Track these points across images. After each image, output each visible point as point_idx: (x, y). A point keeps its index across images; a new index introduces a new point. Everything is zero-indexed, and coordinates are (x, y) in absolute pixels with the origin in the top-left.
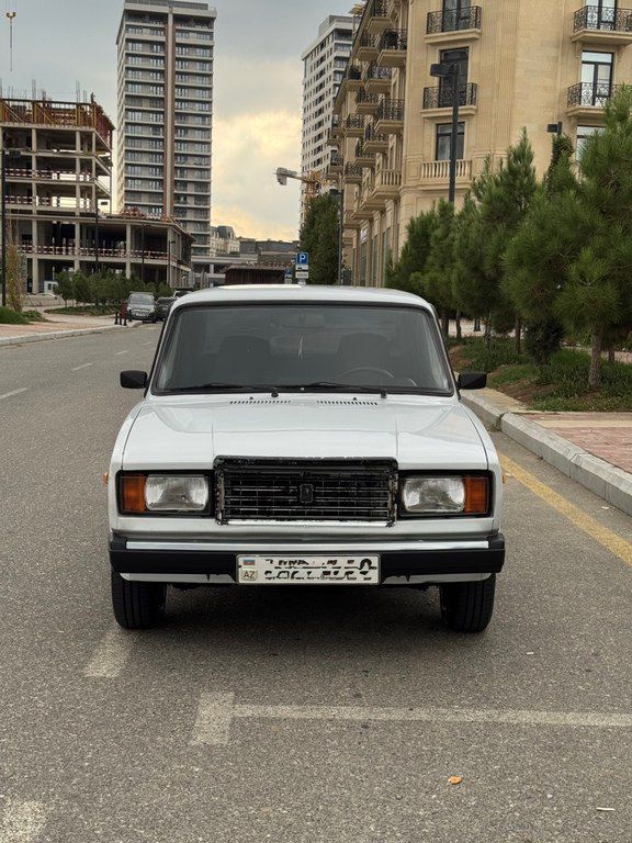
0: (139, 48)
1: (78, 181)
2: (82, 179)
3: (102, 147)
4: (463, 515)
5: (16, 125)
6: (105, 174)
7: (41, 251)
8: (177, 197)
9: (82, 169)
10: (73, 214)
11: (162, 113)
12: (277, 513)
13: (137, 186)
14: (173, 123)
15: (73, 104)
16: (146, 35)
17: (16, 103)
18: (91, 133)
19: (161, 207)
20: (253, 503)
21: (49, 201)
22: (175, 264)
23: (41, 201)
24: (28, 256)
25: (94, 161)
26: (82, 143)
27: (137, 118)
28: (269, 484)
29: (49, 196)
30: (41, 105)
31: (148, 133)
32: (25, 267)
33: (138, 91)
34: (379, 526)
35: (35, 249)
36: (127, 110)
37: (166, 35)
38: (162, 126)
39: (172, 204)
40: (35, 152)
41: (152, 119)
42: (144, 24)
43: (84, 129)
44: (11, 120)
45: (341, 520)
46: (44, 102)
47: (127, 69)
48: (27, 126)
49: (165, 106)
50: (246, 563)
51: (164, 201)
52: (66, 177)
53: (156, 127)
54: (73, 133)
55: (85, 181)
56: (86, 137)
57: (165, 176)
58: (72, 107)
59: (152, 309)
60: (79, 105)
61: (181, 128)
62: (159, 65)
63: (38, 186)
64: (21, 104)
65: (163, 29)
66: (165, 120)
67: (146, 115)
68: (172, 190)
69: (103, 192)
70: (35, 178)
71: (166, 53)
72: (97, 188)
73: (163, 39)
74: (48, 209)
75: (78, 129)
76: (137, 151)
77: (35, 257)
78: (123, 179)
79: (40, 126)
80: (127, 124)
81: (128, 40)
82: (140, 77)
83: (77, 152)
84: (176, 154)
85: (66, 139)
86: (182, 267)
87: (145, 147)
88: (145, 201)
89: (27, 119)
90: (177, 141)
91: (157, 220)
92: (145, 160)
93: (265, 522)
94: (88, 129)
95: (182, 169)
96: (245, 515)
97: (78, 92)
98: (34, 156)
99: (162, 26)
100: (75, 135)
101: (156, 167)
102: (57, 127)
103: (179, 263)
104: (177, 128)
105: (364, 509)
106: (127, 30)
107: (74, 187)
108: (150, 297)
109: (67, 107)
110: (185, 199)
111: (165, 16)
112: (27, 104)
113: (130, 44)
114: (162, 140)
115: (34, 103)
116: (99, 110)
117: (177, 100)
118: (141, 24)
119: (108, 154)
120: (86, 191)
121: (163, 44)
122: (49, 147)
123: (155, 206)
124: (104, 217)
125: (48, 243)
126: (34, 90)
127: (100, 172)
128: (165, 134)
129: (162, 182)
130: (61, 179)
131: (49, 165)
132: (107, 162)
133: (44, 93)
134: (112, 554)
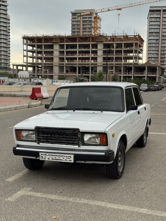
0: (153, 20)
1: (134, 55)
2: (135, 55)
3: (140, 46)
4: (100, 145)
5: (119, 42)
6: (141, 53)
7: (124, 74)
8: (162, 58)
9: (135, 52)
10: (132, 64)
11: (159, 36)
12: (50, 142)
13: (151, 56)
14: (161, 38)
15: (133, 36)
16: (155, 16)
17: (119, 37)
18: (138, 43)
19: (157, 61)
20: (44, 139)
21: (126, 61)
22: (159, 76)
23: (124, 61)
24: (120, 75)
25: (138, 50)
26: (135, 46)
27: (152, 38)
28: (47, 134)
29: (126, 60)
30: (125, 37)
31: (154, 41)
32: (119, 78)
33: (152, 31)
34: (76, 147)
35: (122, 73)
36: (149, 36)
37: (160, 15)
38: (158, 39)
39: (160, 60)
40: (123, 49)
41: (156, 38)
42: (155, 13)
43: (136, 42)
44: (118, 41)
45: (66, 145)
46: (126, 36)
47: (150, 25)
48: (121, 42)
49: (159, 34)
50: (41, 154)
51: (158, 59)
52: (131, 55)
53: (157, 40)
54: (133, 43)
55: (136, 55)
56: (136, 44)
57: (159, 53)
58: (133, 37)
59: (147, 88)
60: (135, 36)
61: (164, 39)
62: (158, 23)
63: (124, 57)
64: (120, 37)
65: (160, 14)
66: (159, 38)
67: (154, 37)
68: (160, 56)
69: (140, 58)
70: (123, 55)
71: (160, 20)
72: (138, 57)
73: (160, 16)
74: (126, 63)
75: (134, 42)
76: (151, 47)
77: (122, 75)
78: (147, 54)
79: (125, 42)
80: (149, 40)
81: (150, 18)
82: (153, 27)
83: (134, 48)
84: (162, 47)
85: (131, 45)
86: (161, 77)
87: (154, 45)
88: (153, 59)
89: (122, 41)
90: (162, 43)
91: (154, 64)
92: (153, 49)
93: (48, 144)
94: (137, 42)
95: (163, 50)
96: (43, 142)
97: (135, 33)
98: (123, 50)
99: (159, 13)
100: (133, 44)
101: (156, 50)
102: (129, 42)
103: (160, 75)
104: (162, 39)
105: (71, 142)
106: (150, 15)
107: (133, 57)
108: (146, 85)
109: (132, 37)
110: (164, 58)
111: (161, 10)
112: (122, 37)
113: (151, 19)
114: (158, 43)
115: (123, 36)
116: (140, 37)
117: (163, 32)
118: (154, 13)
119: (142, 48)
120: (136, 58)
121: (159, 18)
122: (127, 47)
123: (156, 61)
124: (140, 64)
125: (126, 71)
126: (123, 33)
127: (140, 53)
128: (159, 41)
129: (158, 54)
130: (130, 55)
131: (127, 52)
132: (142, 50)
133: (126, 34)
134: (13, 150)
